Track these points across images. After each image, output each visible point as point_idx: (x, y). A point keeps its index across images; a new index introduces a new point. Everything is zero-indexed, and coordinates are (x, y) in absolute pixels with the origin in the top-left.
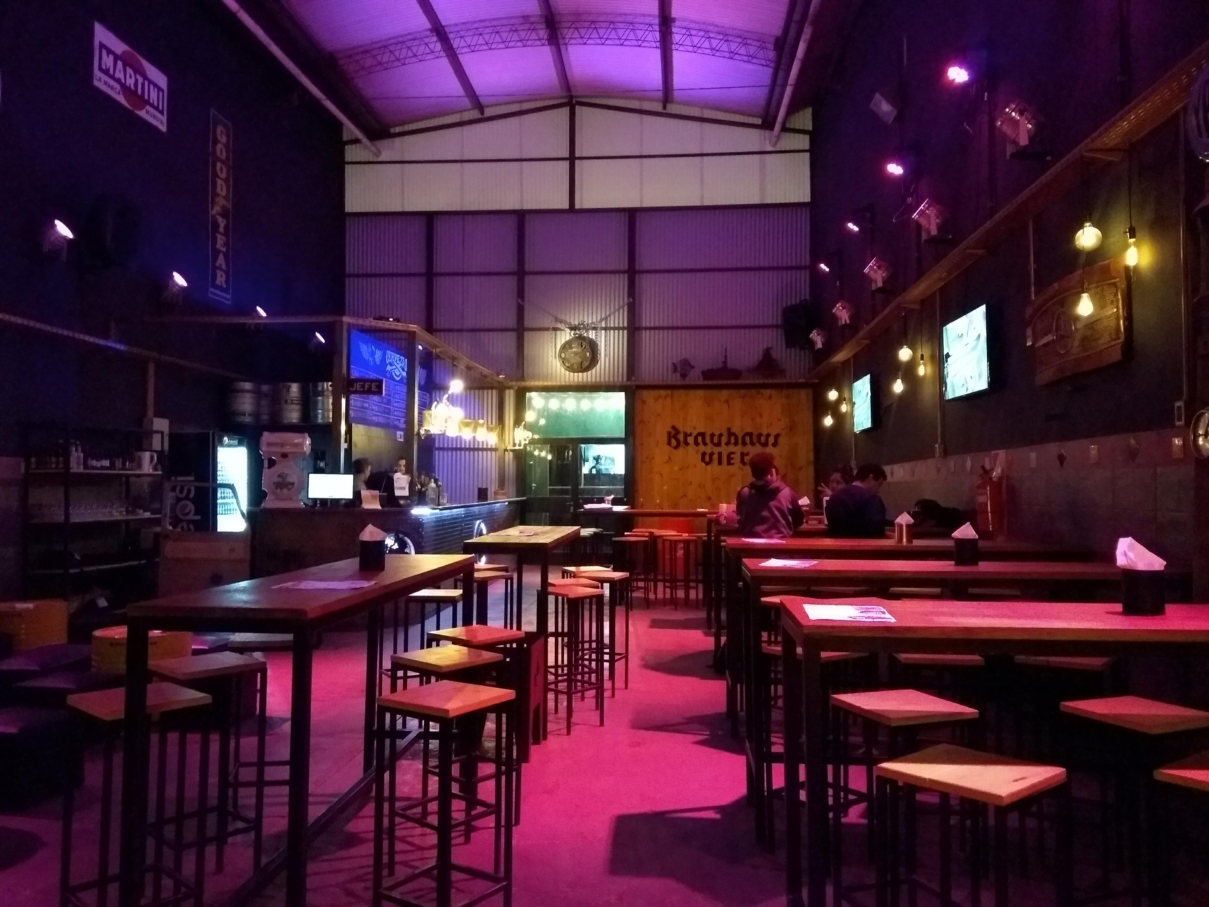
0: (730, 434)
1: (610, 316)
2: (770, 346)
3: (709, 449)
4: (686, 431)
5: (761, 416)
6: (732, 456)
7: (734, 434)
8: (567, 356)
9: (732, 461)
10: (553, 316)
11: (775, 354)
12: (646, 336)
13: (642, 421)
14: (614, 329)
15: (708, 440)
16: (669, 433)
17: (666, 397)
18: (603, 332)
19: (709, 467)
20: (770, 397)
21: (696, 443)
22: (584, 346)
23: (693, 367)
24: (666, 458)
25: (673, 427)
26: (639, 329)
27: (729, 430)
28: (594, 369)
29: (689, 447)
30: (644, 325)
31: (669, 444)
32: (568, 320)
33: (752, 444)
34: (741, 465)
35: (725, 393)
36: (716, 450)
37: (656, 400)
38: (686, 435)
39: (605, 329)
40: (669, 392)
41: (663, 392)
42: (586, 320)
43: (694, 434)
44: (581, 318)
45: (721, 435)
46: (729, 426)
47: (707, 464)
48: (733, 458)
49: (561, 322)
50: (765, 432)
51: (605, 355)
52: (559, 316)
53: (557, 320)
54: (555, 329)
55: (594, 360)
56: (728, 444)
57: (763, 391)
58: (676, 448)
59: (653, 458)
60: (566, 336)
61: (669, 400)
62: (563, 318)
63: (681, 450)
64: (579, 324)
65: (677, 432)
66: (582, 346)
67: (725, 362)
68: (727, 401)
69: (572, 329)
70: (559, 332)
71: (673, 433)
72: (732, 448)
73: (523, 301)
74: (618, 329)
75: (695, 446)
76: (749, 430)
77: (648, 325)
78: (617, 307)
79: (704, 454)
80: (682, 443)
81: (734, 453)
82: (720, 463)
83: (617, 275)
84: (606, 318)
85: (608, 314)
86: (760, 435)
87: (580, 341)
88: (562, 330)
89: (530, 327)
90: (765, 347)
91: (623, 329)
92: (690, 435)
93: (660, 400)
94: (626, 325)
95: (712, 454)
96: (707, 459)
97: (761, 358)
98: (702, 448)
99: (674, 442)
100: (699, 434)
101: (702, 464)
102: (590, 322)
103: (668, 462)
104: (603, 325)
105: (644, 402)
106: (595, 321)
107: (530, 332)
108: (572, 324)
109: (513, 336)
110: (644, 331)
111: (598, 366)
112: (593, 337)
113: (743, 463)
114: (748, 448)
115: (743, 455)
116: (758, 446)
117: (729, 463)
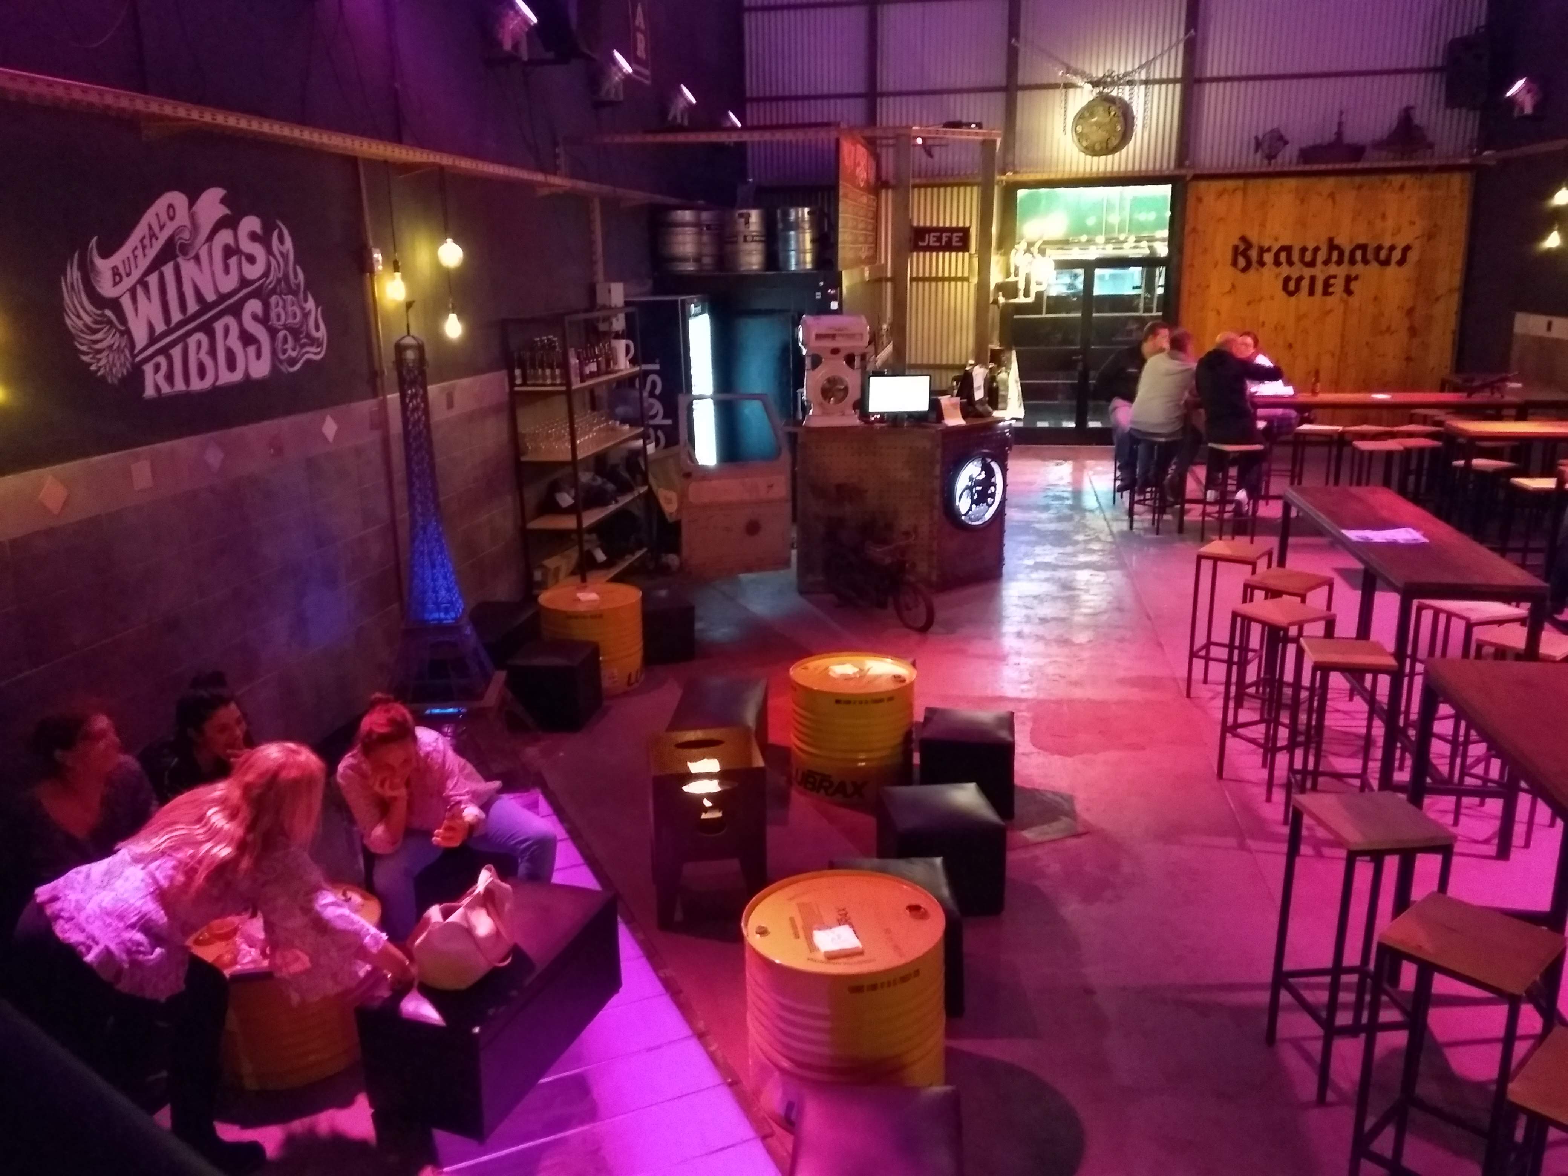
0: (1332, 246)
1: (1155, 59)
2: (1412, 103)
3: (1295, 271)
4: (1262, 244)
5: (1384, 217)
6: (1332, 281)
7: (1338, 248)
8: (1086, 131)
9: (1331, 290)
10: (1063, 63)
11: (1419, 118)
12: (1211, 93)
13: (1194, 230)
14: (1161, 82)
15: (1296, 257)
16: (1236, 248)
17: (1235, 191)
18: (1143, 87)
19: (1293, 299)
20: (1402, 187)
21: (1277, 263)
22: (1113, 113)
23: (1286, 143)
24: (1227, 286)
25: (1243, 239)
26: (1200, 81)
27: (1331, 240)
28: (1125, 148)
29: (1265, 270)
30: (1208, 75)
31: (1235, 263)
32: (1087, 70)
33: (1365, 261)
34: (1345, 295)
35: (1331, 181)
36: (1307, 272)
37: (1220, 194)
38: (1262, 250)
39: (1146, 82)
40: (1240, 183)
41: (1230, 184)
42: (1115, 68)
43: (1275, 248)
44: (1108, 67)
45: (1316, 249)
46: (1331, 235)
47: (1291, 294)
48: (1332, 285)
49: (1076, 73)
50: (1387, 244)
51: (1144, 126)
52: (1073, 64)
54: (1068, 86)
55: (1126, 136)
56: (1326, 262)
57: (1390, 177)
58: (1244, 270)
59: (1208, 287)
60: (1083, 95)
61: (1239, 195)
62: (1079, 66)
63: (1252, 272)
64: (1104, 75)
65: (1249, 245)
66: (1109, 113)
67: (1339, 134)
68: (1332, 195)
69: (1095, 84)
70: (1071, 91)
71: (1242, 247)
72: (1333, 269)
73: (1017, 39)
74: (1167, 81)
75: (1273, 267)
76: (1362, 240)
77: (1215, 74)
78: (1166, 46)
79: (1287, 280)
80: (1254, 264)
81: (1335, 277)
82: (1311, 292)
84: (1149, 62)
85: (1151, 57)
86: (1379, 248)
87: (1107, 105)
88: (1077, 87)
89: (1027, 83)
90: (1404, 105)
91: (1174, 81)
92: (1269, 250)
93: (1226, 197)
94: (1179, 75)
95: (1300, 279)
96: (1292, 286)
97: (1395, 124)
98: (1285, 270)
99: (1242, 262)
100: (1283, 248)
101: (1284, 295)
102: (1122, 71)
103: (1230, 292)
104: (1143, 77)
105: (1200, 200)
106: (1129, 69)
107: (1027, 93)
108: (1094, 75)
109: (999, 98)
110: (1208, 85)
111: (1131, 144)
112: (1126, 98)
113: (1348, 291)
114: (1359, 268)
115: (1349, 279)
116: (1375, 265)
117: (1326, 293)
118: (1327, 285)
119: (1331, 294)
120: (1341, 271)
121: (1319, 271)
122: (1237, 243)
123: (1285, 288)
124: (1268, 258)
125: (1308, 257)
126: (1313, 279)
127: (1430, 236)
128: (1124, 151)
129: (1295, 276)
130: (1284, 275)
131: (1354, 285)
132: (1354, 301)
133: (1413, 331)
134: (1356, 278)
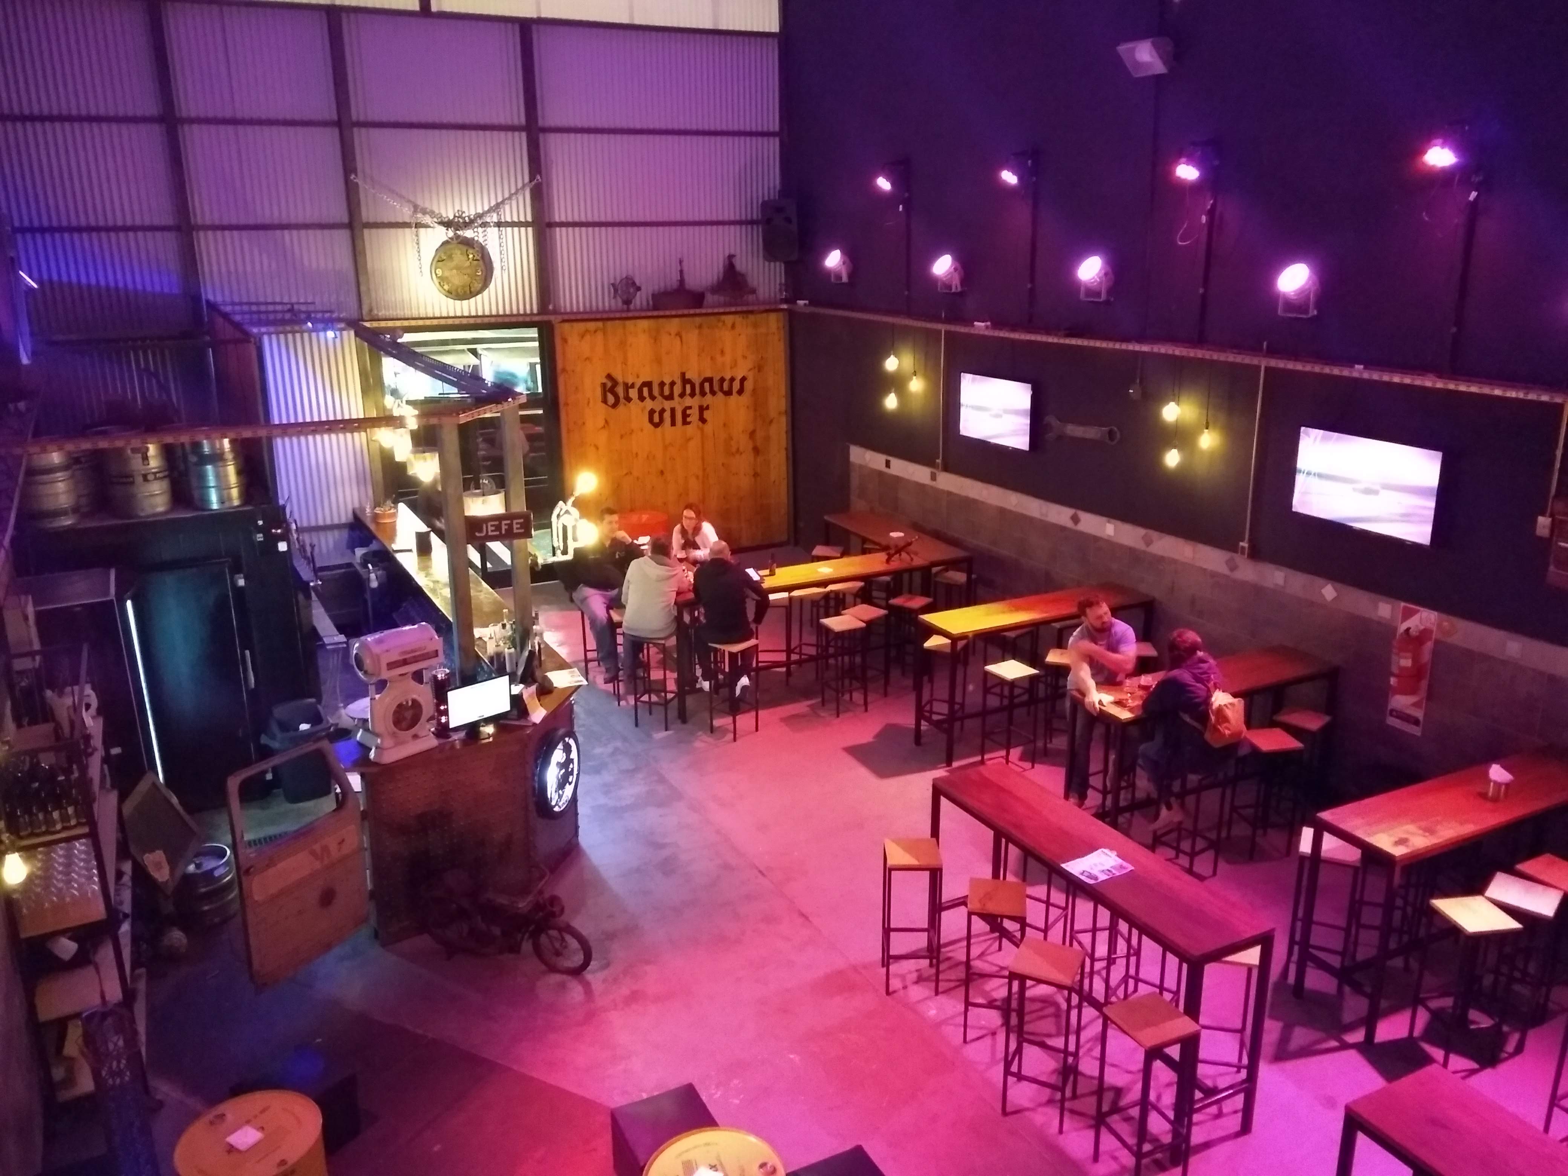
0: (685, 381)
1: (503, 202)
2: (732, 252)
3: (657, 405)
4: (626, 381)
5: (722, 352)
6: (688, 412)
7: (689, 381)
8: (447, 274)
9: (688, 419)
10: (409, 201)
11: (740, 265)
12: (562, 238)
13: (564, 370)
14: (512, 224)
15: (656, 391)
16: (604, 385)
17: (595, 332)
18: (496, 230)
19: (659, 430)
20: (733, 327)
21: (642, 398)
22: (471, 256)
23: (639, 288)
24: (602, 423)
25: (609, 377)
26: (551, 225)
27: (683, 375)
28: (487, 291)
30: (557, 219)
31: (605, 401)
32: (437, 211)
33: (713, 393)
34: (701, 424)
35: (676, 321)
36: (668, 405)
37: (583, 336)
38: (627, 387)
39: (499, 225)
40: (600, 324)
41: (591, 325)
42: (465, 209)
43: (637, 386)
44: (457, 208)
45: (673, 384)
46: (683, 371)
47: (656, 425)
48: (689, 415)
49: (424, 212)
50: (728, 377)
51: (502, 268)
52: (419, 202)
53: (416, 209)
54: (418, 225)
55: (486, 278)
56: (682, 395)
57: (723, 317)
58: (614, 406)
59: (584, 423)
60: (436, 236)
61: (600, 336)
62: (427, 205)
64: (455, 216)
65: (615, 383)
66: (467, 255)
67: (682, 281)
68: (679, 334)
69: (447, 224)
70: (422, 231)
71: (609, 384)
72: (688, 401)
73: (355, 177)
74: (519, 224)
75: (640, 403)
76: (708, 374)
77: (563, 219)
78: (513, 191)
79: (652, 412)
80: (622, 400)
81: (690, 408)
82: (673, 423)
83: (510, 134)
84: (498, 205)
85: (500, 200)
86: (722, 380)
87: (464, 248)
88: (426, 226)
89: (372, 220)
90: (727, 254)
91: (526, 224)
92: (633, 386)
93: (588, 337)
94: (529, 219)
95: (662, 411)
96: (656, 419)
97: (721, 271)
98: (649, 404)
99: (611, 399)
100: (644, 384)
102: (473, 213)
103: (604, 427)
104: (495, 219)
105: (565, 341)
106: (480, 211)
107: (374, 231)
108: (444, 215)
109: (342, 236)
110: (558, 229)
111: (492, 285)
112: (481, 240)
113: (703, 420)
114: (709, 399)
115: (702, 409)
116: (720, 395)
117: (685, 423)
118: (685, 416)
119: (689, 423)
120: (694, 402)
121: (678, 404)
122: (605, 381)
123: (651, 420)
124: (633, 393)
125: (667, 392)
126: (673, 410)
127: (759, 368)
128: (486, 293)
129: (658, 409)
130: (649, 409)
131: (707, 414)
132: (708, 428)
133: (756, 450)
134: (707, 408)
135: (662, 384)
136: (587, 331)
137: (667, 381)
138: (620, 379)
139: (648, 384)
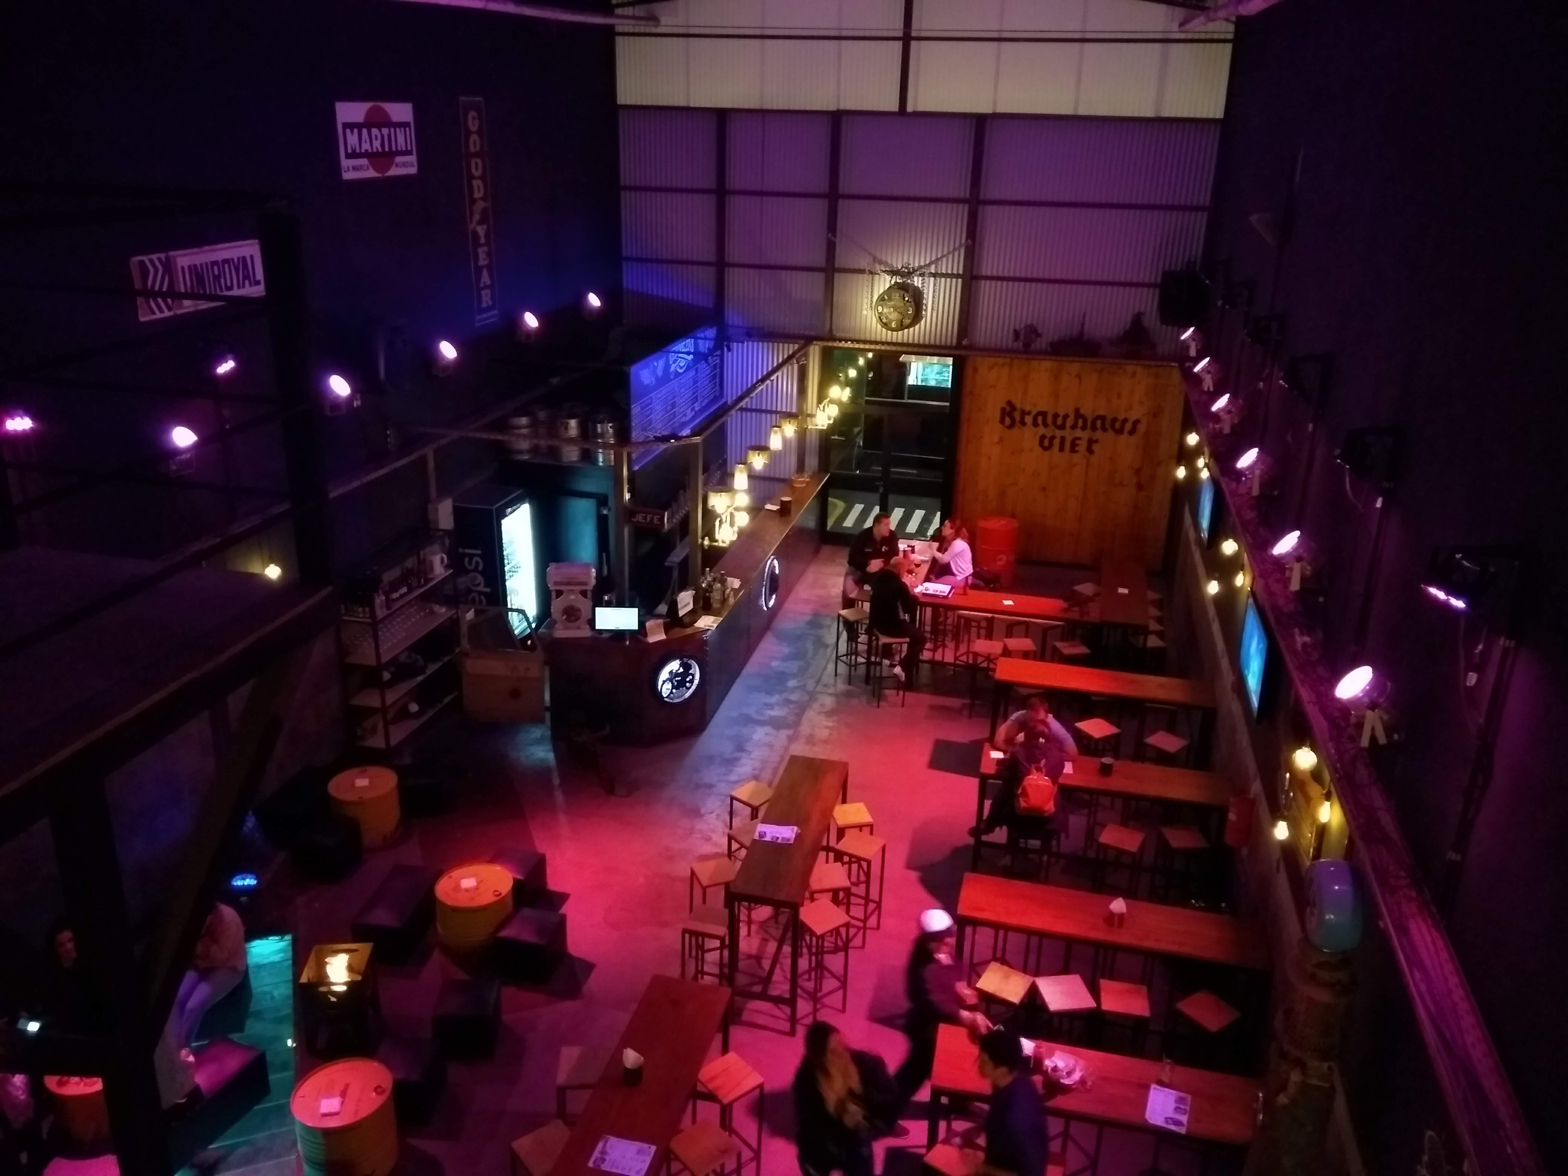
0: (1078, 415)
1: (942, 257)
2: (1142, 310)
3: (1049, 432)
4: (1024, 408)
5: (1119, 396)
6: (1078, 442)
7: (1082, 417)
8: (885, 311)
9: (1077, 448)
10: (870, 254)
11: (1145, 323)
12: (985, 287)
13: (971, 393)
14: (946, 275)
15: (1050, 420)
16: (1003, 410)
17: (1003, 365)
18: (932, 279)
19: (1047, 453)
20: (1134, 375)
21: (1035, 424)
22: (907, 299)
23: (1039, 335)
24: (996, 439)
25: (1009, 403)
26: (977, 278)
27: (1077, 410)
28: (918, 325)
29: (1025, 428)
30: (984, 274)
31: (1002, 422)
32: (889, 262)
33: (1104, 429)
34: (1087, 454)
35: (1078, 365)
36: (1059, 433)
37: (991, 368)
38: (1024, 413)
39: (934, 275)
40: (1007, 360)
41: (1000, 357)
42: (911, 262)
43: (1034, 413)
44: (905, 260)
45: (1066, 417)
46: (1078, 407)
47: (1046, 449)
48: (1077, 445)
49: (879, 263)
50: (1121, 417)
51: (933, 308)
52: (878, 256)
53: (875, 260)
54: (874, 273)
55: (917, 317)
56: (1074, 427)
57: (1125, 366)
58: (1010, 427)
59: (981, 437)
60: (884, 282)
61: (1006, 369)
62: (884, 258)
63: (1016, 431)
64: (902, 267)
65: (1014, 409)
66: (904, 299)
67: (1081, 333)
68: (1079, 376)
69: (893, 273)
70: (876, 277)
71: (1008, 409)
72: (1078, 433)
73: (835, 235)
74: (951, 276)
75: (1032, 427)
76: (1102, 413)
77: (989, 273)
78: (951, 249)
79: (1043, 438)
80: (1018, 424)
81: (1079, 439)
82: (1062, 449)
83: (955, 205)
84: (937, 260)
85: (939, 256)
86: (1115, 420)
87: (902, 292)
88: (880, 274)
89: (842, 266)
90: (1136, 311)
91: (957, 276)
92: (1029, 413)
93: (996, 369)
94: (961, 272)
95: (1053, 438)
96: (1046, 443)
97: (1128, 326)
98: (1041, 430)
99: (1008, 421)
100: (1040, 413)
101: (1040, 449)
102: (917, 265)
103: (998, 443)
104: (933, 270)
105: (976, 370)
106: (922, 264)
107: (843, 275)
108: (895, 266)
109: (820, 277)
110: (983, 282)
111: (923, 322)
112: (919, 286)
113: (1090, 451)
114: (1099, 434)
115: (1091, 442)
116: (1111, 433)
117: (1073, 450)
118: (1074, 445)
119: (1077, 452)
120: (1085, 435)
121: (1069, 435)
122: (1004, 405)
123: (1041, 444)
124: (1028, 419)
125: (1059, 421)
126: (1063, 439)
127: (1156, 414)
128: (917, 327)
129: (1049, 435)
130: (1040, 434)
131: (1095, 447)
132: (1094, 459)
133: (1140, 486)
134: (1097, 441)
135: (1056, 416)
136: (995, 364)
137: (1062, 413)
138: (1018, 405)
139: (1044, 414)
